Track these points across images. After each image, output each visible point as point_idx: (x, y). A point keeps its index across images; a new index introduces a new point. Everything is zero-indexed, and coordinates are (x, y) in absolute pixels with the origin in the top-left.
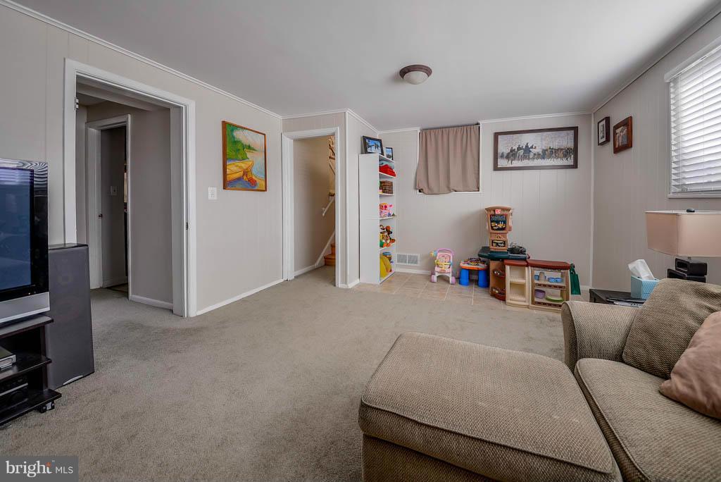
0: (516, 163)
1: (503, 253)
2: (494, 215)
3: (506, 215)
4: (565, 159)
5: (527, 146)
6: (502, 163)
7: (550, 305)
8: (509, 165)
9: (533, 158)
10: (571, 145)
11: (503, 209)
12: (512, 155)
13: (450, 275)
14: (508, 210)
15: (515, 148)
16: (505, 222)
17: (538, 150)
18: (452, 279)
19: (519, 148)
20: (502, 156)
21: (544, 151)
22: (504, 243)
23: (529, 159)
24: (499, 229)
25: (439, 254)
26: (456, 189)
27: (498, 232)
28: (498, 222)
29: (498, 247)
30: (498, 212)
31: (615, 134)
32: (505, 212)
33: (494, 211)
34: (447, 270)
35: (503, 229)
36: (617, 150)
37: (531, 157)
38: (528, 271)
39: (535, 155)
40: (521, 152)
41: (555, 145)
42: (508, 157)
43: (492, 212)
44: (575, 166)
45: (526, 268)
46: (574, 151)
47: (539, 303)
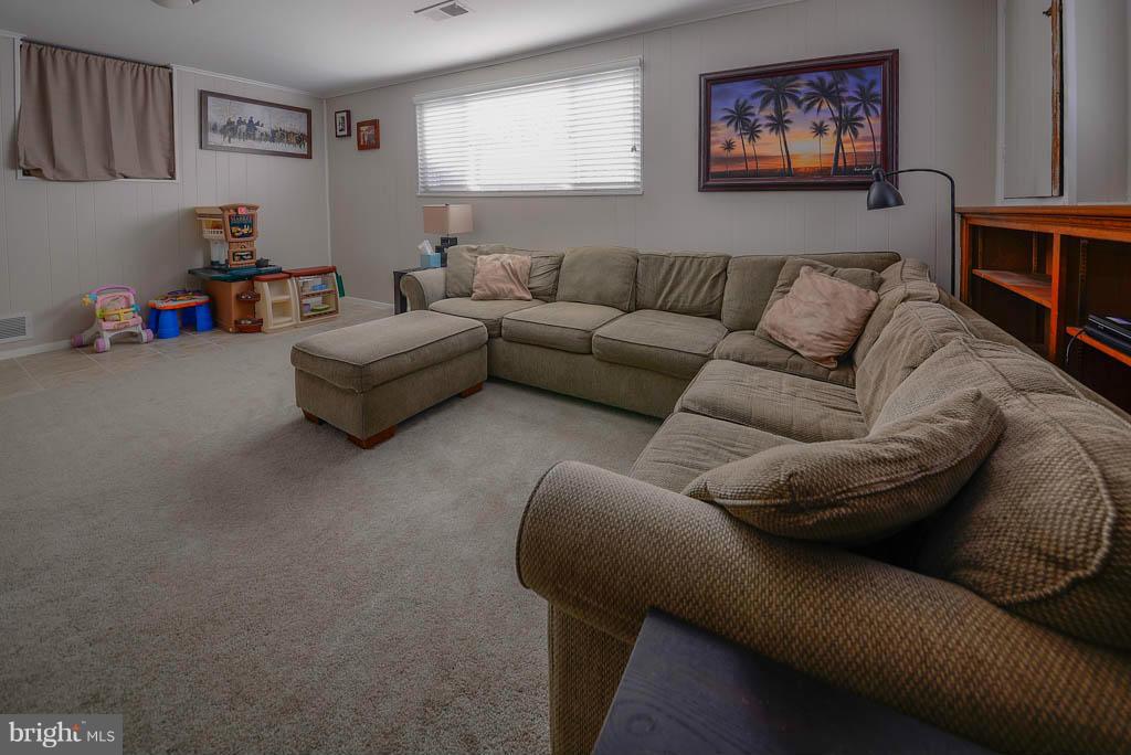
0: (237, 143)
1: (250, 268)
2: (238, 216)
3: (253, 216)
4: (298, 146)
5: (251, 121)
6: (215, 139)
7: (320, 315)
8: (226, 144)
9: (260, 139)
10: (304, 130)
11: (249, 208)
12: (230, 129)
13: (138, 329)
14: (256, 208)
15: (235, 120)
16: (251, 225)
17: (266, 129)
18: (146, 335)
19: (240, 122)
20: (214, 129)
21: (274, 132)
22: (252, 254)
23: (254, 139)
24: (243, 235)
25: (99, 298)
26: (127, 175)
27: (242, 239)
28: (242, 226)
29: (242, 262)
30: (242, 211)
31: (359, 131)
32: (252, 212)
33: (236, 211)
34: (131, 322)
35: (249, 235)
36: (361, 147)
37: (257, 136)
38: (291, 284)
39: (262, 134)
40: (243, 128)
41: (287, 126)
42: (223, 131)
43: (232, 212)
44: (309, 156)
45: (289, 281)
46: (306, 139)
47: (309, 317)
